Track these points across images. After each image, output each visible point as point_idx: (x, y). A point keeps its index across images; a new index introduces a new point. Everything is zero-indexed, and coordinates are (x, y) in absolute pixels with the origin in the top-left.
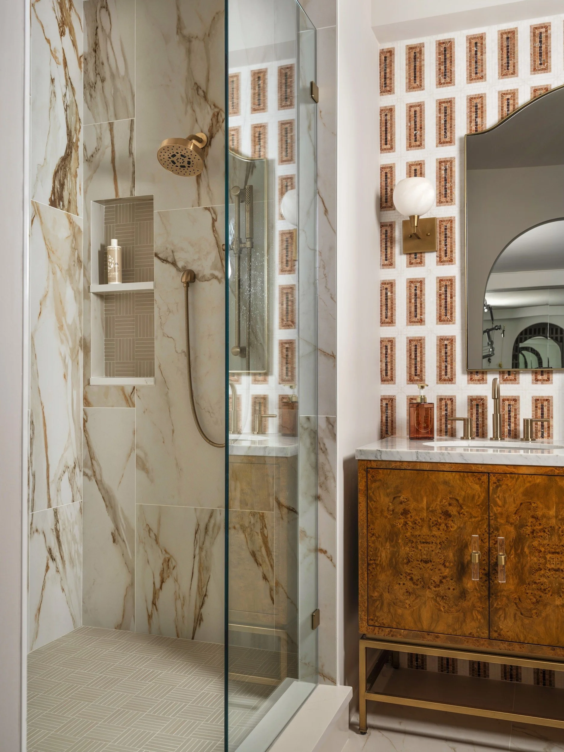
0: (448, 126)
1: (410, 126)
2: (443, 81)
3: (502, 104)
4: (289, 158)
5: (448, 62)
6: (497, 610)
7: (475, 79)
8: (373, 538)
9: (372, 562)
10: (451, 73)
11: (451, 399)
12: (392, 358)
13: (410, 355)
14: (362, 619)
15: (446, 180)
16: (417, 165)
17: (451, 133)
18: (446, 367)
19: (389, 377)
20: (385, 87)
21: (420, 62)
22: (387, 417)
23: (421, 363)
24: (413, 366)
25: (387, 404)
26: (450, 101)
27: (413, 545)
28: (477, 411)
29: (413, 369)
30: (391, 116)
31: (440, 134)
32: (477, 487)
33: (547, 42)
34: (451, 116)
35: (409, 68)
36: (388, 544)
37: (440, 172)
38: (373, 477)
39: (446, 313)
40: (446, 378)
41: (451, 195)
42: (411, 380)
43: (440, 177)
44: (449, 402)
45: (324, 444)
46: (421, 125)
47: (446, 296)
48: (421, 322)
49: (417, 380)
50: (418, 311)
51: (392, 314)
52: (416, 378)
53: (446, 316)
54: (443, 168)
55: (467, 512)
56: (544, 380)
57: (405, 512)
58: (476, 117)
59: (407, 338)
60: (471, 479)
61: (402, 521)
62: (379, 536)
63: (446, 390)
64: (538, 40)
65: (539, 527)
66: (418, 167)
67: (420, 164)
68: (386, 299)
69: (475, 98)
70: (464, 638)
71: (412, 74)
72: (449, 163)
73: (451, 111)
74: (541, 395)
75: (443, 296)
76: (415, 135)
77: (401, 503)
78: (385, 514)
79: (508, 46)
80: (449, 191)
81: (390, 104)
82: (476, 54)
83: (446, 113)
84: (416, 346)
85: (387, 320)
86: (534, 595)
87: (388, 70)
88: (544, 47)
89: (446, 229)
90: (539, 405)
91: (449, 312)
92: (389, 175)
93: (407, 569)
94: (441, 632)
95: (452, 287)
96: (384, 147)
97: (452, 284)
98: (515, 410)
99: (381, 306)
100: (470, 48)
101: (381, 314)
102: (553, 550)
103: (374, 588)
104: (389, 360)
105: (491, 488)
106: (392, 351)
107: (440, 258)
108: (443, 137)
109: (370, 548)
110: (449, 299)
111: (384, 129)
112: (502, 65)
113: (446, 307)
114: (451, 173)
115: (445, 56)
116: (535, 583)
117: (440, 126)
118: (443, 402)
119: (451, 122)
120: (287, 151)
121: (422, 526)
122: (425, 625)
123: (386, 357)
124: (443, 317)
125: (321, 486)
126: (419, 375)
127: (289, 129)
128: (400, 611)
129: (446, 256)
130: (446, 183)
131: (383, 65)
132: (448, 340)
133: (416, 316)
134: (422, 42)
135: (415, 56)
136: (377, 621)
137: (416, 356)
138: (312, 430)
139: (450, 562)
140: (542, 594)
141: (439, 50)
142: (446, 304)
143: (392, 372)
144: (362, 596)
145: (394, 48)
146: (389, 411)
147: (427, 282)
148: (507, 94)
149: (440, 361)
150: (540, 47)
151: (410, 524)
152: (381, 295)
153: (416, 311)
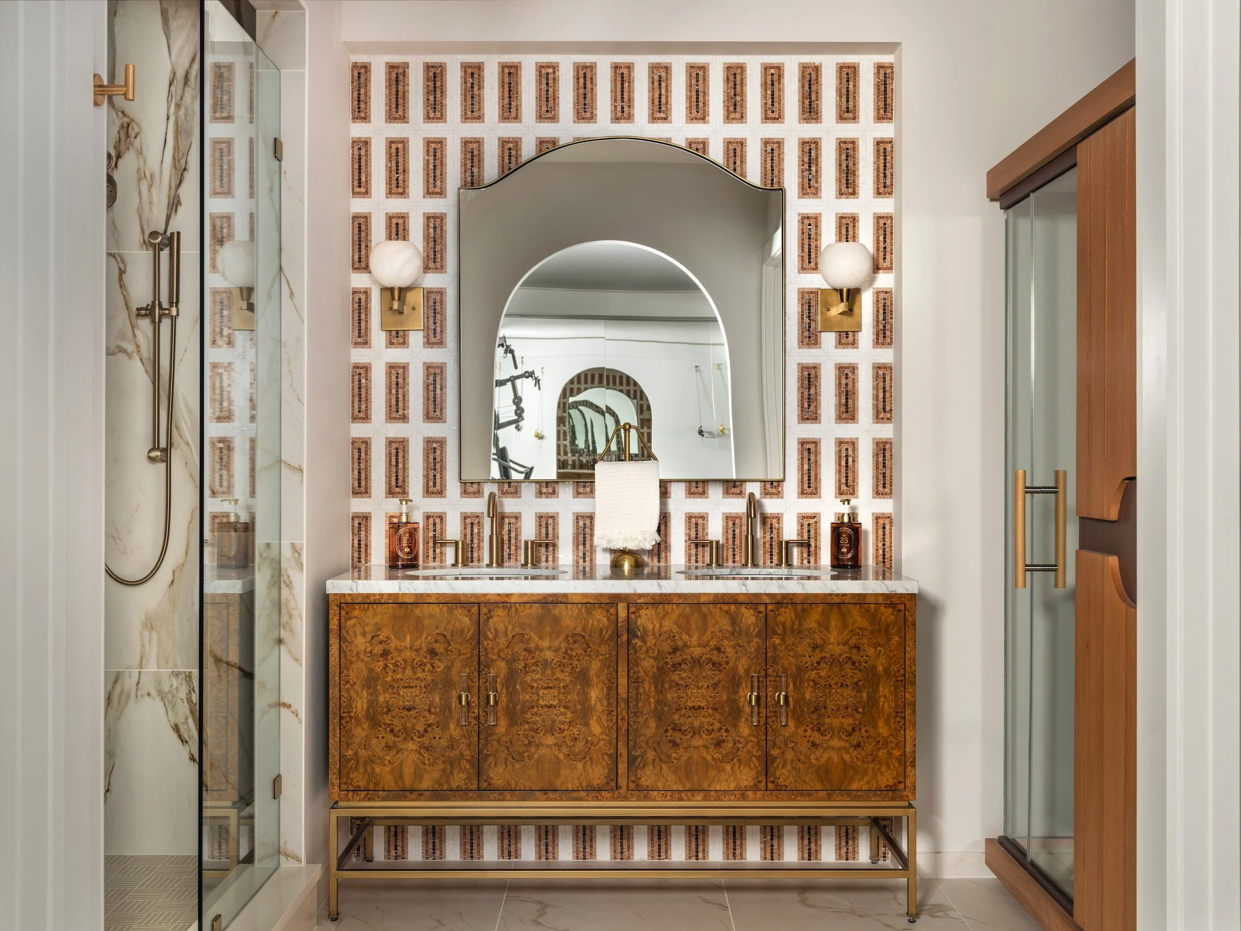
0: (438, 173)
1: (390, 167)
2: (432, 115)
3: (503, 154)
4: (225, 189)
5: (438, 92)
6: (487, 756)
7: (471, 118)
8: (348, 686)
9: (345, 715)
10: (442, 106)
11: (440, 517)
12: (366, 465)
13: (390, 461)
14: (333, 784)
15: (435, 241)
16: (399, 217)
17: (441, 182)
18: (435, 476)
19: (363, 489)
20: (359, 112)
21: (404, 86)
22: (359, 541)
23: (404, 471)
24: (394, 475)
25: (359, 524)
26: (440, 142)
27: (395, 690)
28: (472, 531)
29: (394, 479)
30: (366, 151)
31: (428, 181)
32: (466, 620)
33: (554, 86)
34: (442, 161)
35: (390, 93)
36: (365, 692)
37: (428, 229)
38: (347, 613)
39: (435, 408)
40: (435, 490)
41: (442, 260)
42: (390, 493)
43: (428, 236)
44: (438, 521)
45: (289, 576)
46: (404, 168)
47: (435, 388)
48: (404, 418)
49: (399, 493)
50: (401, 404)
51: (367, 407)
52: (398, 490)
53: (435, 412)
54: (431, 225)
55: (455, 649)
56: (549, 493)
57: (385, 654)
58: (472, 166)
59: (387, 438)
60: (460, 610)
61: (381, 663)
62: (355, 684)
63: (434, 505)
64: (544, 81)
65: (531, 661)
66: (401, 221)
67: (402, 217)
68: (360, 388)
69: (471, 142)
70: (450, 793)
71: (394, 101)
72: (438, 220)
73: (442, 154)
74: (545, 511)
75: (431, 388)
76: (397, 180)
77: (381, 643)
78: (362, 657)
79: (510, 83)
80: (438, 255)
81: (366, 136)
82: (472, 87)
83: (435, 156)
84: (397, 449)
85: (361, 415)
86: (526, 736)
87: (362, 91)
88: (551, 90)
89: (435, 303)
90: (544, 524)
91: (438, 407)
92: (363, 227)
93: (387, 719)
94: (425, 788)
95: (442, 376)
96: (357, 190)
97: (442, 372)
98: (516, 529)
99: (353, 396)
100: (465, 79)
101: (353, 406)
102: (546, 685)
103: (348, 745)
104: (363, 466)
105: (482, 620)
106: (366, 454)
107: (428, 338)
108: (431, 186)
109: (343, 699)
110: (438, 391)
111: (356, 166)
112: (503, 106)
113: (435, 401)
114: (442, 233)
115: (435, 84)
116: (527, 723)
117: (428, 171)
118: (431, 521)
119: (442, 168)
120: (222, 180)
121: (405, 668)
122: (408, 784)
123: (359, 463)
124: (431, 414)
125: (284, 628)
126: (400, 487)
127: (225, 150)
128: (378, 770)
129: (435, 337)
130: (435, 245)
131: (355, 84)
132: (437, 442)
133: (397, 411)
134: (405, 61)
135: (397, 78)
136: (350, 784)
137: (397, 462)
138: (273, 559)
139: (436, 708)
140: (534, 734)
141: (428, 74)
142: (435, 398)
143: (366, 482)
144: (334, 756)
145: (370, 64)
146: (363, 533)
147: (411, 368)
148: (508, 142)
149: (427, 469)
150: (547, 91)
151: (391, 667)
152: (353, 383)
153: (397, 405)
